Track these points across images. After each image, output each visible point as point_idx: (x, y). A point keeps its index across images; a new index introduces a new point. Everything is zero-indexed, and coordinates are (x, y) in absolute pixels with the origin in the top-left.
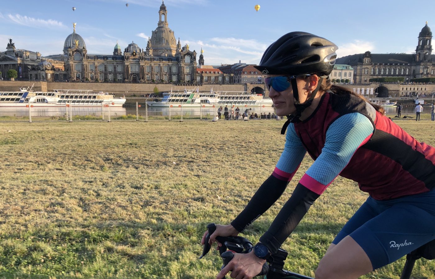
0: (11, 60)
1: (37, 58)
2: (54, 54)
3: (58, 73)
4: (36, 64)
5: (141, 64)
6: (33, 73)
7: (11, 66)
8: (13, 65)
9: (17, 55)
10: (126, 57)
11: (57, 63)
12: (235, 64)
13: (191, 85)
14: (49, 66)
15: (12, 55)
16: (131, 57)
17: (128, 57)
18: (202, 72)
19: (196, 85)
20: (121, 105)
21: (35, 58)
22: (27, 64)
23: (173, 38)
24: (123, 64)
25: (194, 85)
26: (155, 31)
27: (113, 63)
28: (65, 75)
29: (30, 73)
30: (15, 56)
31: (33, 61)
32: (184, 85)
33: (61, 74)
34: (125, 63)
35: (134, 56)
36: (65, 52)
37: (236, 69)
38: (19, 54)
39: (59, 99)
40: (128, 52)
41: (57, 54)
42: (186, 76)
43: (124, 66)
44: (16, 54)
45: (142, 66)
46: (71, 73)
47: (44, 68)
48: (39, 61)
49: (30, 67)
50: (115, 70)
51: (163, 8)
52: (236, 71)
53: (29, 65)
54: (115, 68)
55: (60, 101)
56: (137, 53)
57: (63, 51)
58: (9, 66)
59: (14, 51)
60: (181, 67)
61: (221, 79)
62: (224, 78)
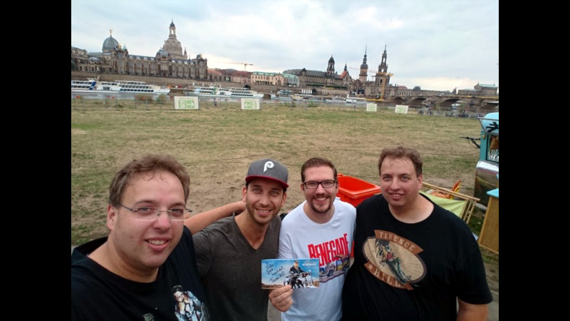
1: (84, 54)
5: (169, 65)
17: (160, 59)
18: (210, 73)
19: (209, 81)
31: (81, 56)
32: (201, 81)
34: (157, 63)
35: (163, 58)
39: (120, 88)
40: (159, 55)
42: (200, 75)
47: (93, 63)
48: (86, 56)
51: (172, 26)
55: (121, 90)
57: (102, 50)
61: (223, 78)
62: (225, 78)
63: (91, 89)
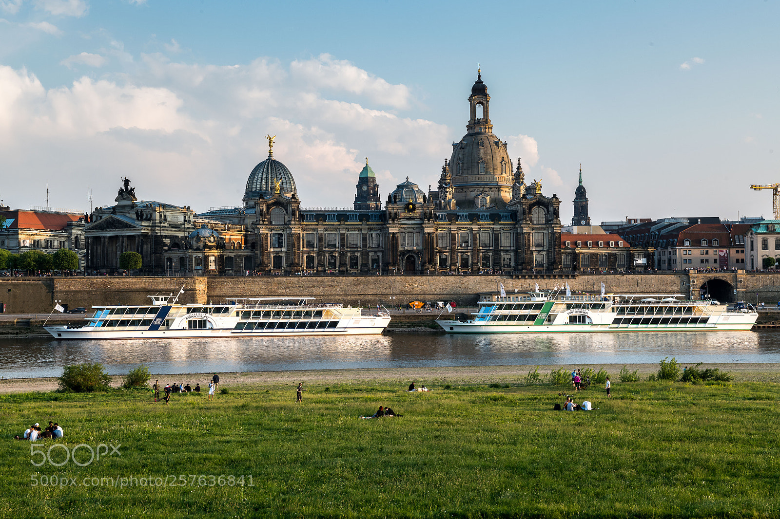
0: (127, 226)
1: (185, 221)
2: (223, 208)
3: (232, 255)
4: (180, 234)
5: (427, 230)
6: (176, 255)
7: (125, 239)
8: (131, 238)
9: (140, 216)
10: (390, 213)
11: (228, 229)
12: (660, 221)
13: (549, 277)
14: (212, 239)
15: (128, 215)
16: (403, 215)
17: (396, 214)
18: (576, 244)
19: (561, 277)
20: (380, 331)
21: (181, 219)
22: (162, 236)
23: (506, 158)
24: (384, 229)
25: (554, 277)
26: (461, 142)
27: (361, 229)
28: (248, 259)
29: (166, 255)
30: (134, 216)
31: (175, 226)
32: (530, 277)
33: (239, 256)
34: (388, 228)
35: (410, 211)
36: (247, 204)
37: (663, 232)
38: (145, 213)
40: (395, 202)
41: (230, 208)
42: (535, 254)
43: (386, 234)
44: (137, 213)
45: (429, 234)
46: (262, 254)
47: (201, 244)
48: (190, 226)
49: (167, 241)
50: (365, 246)
51: (479, 91)
52: (662, 237)
53: (166, 237)
54: (364, 239)
55: (239, 326)
56: (417, 206)
57: (244, 200)
58: (121, 239)
59: (133, 206)
60: (523, 234)
61: (622, 260)
62: (631, 258)
63: (155, 328)
